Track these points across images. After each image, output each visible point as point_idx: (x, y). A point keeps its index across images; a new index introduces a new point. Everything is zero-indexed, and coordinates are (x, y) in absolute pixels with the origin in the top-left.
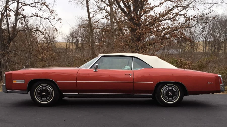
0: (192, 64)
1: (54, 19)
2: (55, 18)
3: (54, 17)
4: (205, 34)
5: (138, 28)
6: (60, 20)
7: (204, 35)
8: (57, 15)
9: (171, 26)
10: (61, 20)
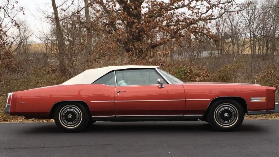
0: (208, 74)
1: (12, 8)
2: (14, 8)
3: (13, 6)
4: (253, 28)
5: (136, 20)
6: (22, 10)
7: (251, 28)
8: (18, 2)
9: (190, 17)
10: (24, 10)
